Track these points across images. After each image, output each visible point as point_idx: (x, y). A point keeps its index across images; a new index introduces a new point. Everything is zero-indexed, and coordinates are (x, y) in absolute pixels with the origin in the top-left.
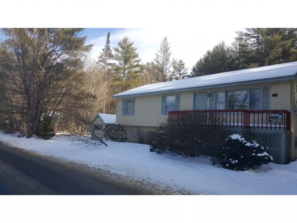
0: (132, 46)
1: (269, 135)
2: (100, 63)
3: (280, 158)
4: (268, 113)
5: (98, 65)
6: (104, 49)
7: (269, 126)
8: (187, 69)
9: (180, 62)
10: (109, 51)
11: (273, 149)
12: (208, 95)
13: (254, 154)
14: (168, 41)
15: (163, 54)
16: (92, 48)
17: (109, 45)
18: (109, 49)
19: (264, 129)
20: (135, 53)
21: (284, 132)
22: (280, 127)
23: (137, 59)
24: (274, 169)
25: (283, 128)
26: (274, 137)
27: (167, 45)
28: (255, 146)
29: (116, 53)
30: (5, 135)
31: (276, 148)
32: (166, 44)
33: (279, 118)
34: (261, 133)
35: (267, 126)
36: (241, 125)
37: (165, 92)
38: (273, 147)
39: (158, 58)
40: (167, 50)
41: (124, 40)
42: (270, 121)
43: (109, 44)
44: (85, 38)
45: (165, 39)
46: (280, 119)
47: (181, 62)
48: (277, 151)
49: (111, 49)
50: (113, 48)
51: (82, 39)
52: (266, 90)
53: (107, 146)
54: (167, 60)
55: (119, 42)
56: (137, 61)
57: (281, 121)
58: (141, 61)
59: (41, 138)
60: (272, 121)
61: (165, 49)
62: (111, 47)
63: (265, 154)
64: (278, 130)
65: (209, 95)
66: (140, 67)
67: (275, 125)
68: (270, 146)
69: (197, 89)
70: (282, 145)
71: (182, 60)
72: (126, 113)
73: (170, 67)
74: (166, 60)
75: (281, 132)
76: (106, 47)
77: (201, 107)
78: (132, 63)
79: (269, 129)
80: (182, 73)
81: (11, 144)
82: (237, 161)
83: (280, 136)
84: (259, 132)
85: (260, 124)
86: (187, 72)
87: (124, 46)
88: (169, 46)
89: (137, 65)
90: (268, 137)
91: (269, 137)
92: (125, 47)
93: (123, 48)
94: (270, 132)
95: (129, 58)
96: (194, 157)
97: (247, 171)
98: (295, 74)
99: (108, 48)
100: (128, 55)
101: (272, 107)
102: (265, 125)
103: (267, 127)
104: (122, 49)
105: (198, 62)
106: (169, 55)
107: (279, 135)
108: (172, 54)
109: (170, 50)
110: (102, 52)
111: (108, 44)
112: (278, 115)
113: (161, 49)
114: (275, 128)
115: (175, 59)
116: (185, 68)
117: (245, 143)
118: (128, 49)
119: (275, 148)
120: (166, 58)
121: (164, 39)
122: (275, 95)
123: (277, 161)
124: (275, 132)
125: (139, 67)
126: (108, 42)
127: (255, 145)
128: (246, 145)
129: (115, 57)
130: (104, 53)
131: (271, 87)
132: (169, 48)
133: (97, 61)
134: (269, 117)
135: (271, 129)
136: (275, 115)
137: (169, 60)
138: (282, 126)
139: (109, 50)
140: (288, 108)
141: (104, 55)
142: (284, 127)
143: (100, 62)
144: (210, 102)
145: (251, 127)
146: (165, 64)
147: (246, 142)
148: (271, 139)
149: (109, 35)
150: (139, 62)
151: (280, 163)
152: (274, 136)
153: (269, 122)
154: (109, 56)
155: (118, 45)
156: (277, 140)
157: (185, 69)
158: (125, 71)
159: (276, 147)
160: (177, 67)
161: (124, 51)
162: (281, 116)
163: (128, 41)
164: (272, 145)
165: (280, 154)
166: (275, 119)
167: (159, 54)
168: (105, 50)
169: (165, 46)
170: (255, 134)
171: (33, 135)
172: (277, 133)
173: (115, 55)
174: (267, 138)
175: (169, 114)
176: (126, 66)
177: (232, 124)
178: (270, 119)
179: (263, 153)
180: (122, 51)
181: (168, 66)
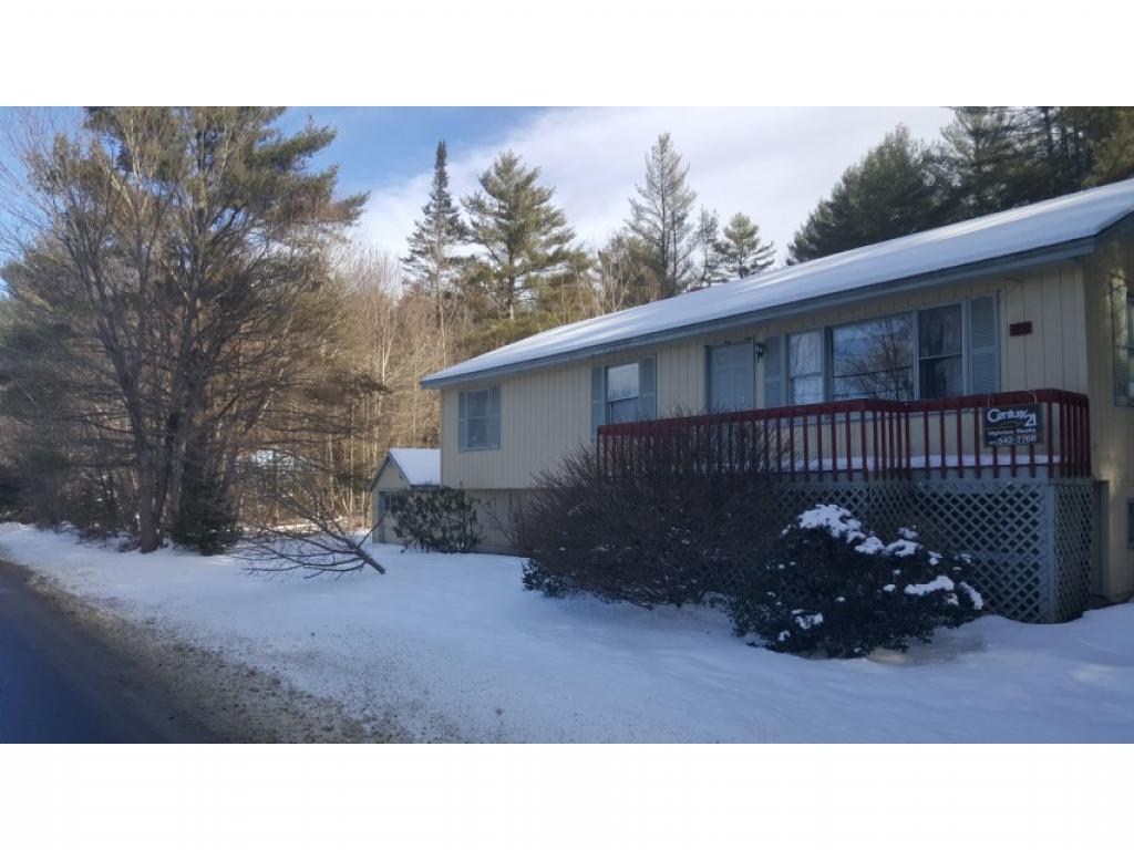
0: (536, 185)
1: (990, 501)
2: (419, 258)
3: (1037, 595)
4: (980, 409)
5: (409, 267)
6: (427, 207)
7: (987, 460)
8: (767, 248)
9: (739, 226)
10: (448, 213)
11: (1006, 557)
12: (757, 349)
13: (890, 588)
14: (676, 147)
15: (659, 203)
16: (363, 207)
17: (445, 190)
18: (448, 204)
19: (969, 475)
20: (549, 209)
21: (1050, 485)
22: (1033, 466)
23: (556, 231)
24: (990, 646)
25: (1046, 469)
26: (1011, 508)
27: (675, 166)
28: (902, 553)
29: (476, 219)
30: (80, 547)
31: (1017, 555)
32: (666, 160)
33: (1027, 424)
34: (955, 494)
35: (978, 460)
36: (861, 467)
37: (597, 353)
38: (1005, 550)
39: (639, 218)
40: (674, 185)
41: (500, 165)
42: (991, 443)
43: (446, 185)
44: (330, 176)
45: (664, 142)
46: (1030, 430)
47: (740, 222)
48: (1021, 565)
49: (455, 203)
50: (461, 200)
51: (318, 180)
52: (985, 308)
53: (382, 571)
54: (678, 221)
55: (481, 176)
56: (560, 239)
57: (1034, 438)
58: (572, 236)
59: (192, 550)
60: (1000, 439)
61: (667, 182)
62: (451, 197)
63: (944, 582)
64: (1024, 475)
65: (762, 350)
66: (571, 260)
67: (1032, 455)
68: (994, 545)
69: (713, 328)
70: (1043, 542)
71: (745, 214)
72: (470, 444)
73: (690, 249)
74: (674, 223)
75: (1038, 487)
76: (433, 198)
77: (734, 399)
78: (539, 250)
79: (987, 475)
80: (748, 265)
81: (56, 579)
82: (819, 619)
83: (1033, 502)
84: (948, 488)
85: (952, 454)
86: (769, 259)
87: (504, 187)
88: (681, 167)
89: (556, 253)
90: (983, 508)
91: (990, 508)
92: (507, 191)
93: (500, 195)
94: (990, 490)
95: (522, 229)
96: (679, 606)
97: (864, 660)
98: (1094, 233)
99: (442, 201)
100: (522, 221)
101: (1012, 382)
102: (969, 461)
103: (978, 469)
104: (495, 201)
105: (812, 217)
106: (686, 202)
107: (1030, 499)
108: (697, 200)
109: (690, 184)
110: (422, 218)
111: (440, 188)
112: (1021, 414)
113: (651, 183)
114: (1014, 467)
115: (711, 215)
116: (759, 247)
117: (858, 541)
118: (517, 199)
119: (1013, 556)
120: (673, 214)
121: (658, 145)
122: (1021, 329)
123: (1026, 610)
124: (1011, 487)
125: (567, 263)
126: (442, 179)
127: (902, 548)
128: (860, 548)
129: (474, 234)
130: (430, 222)
131: (1002, 293)
132: (683, 176)
133: (407, 255)
134: (987, 423)
135: (996, 475)
136: (1011, 414)
137: (686, 221)
138: (1042, 459)
139: (446, 208)
140: (1078, 382)
141: (432, 227)
142: (1050, 465)
143: (416, 256)
144: (767, 376)
145: (914, 469)
146: (672, 237)
147: (862, 536)
148: (997, 515)
149: (441, 156)
150: (567, 241)
151: (1038, 617)
152: (1008, 505)
153: (987, 445)
154: (449, 233)
155: (481, 187)
156: (1023, 520)
157: (761, 251)
158: (512, 280)
159: (1020, 551)
160: (728, 246)
161: (504, 207)
162: (1033, 416)
163: (517, 167)
164: (1001, 540)
165: (1036, 580)
166: (1012, 432)
167: (643, 202)
168: (432, 209)
169: (667, 171)
170: (932, 499)
171: (165, 541)
172: (1022, 491)
173: (474, 224)
174: (983, 515)
175: (601, 437)
176: (517, 263)
177: (827, 463)
178: (992, 433)
179: (933, 578)
180: (500, 207)
181: (683, 245)
